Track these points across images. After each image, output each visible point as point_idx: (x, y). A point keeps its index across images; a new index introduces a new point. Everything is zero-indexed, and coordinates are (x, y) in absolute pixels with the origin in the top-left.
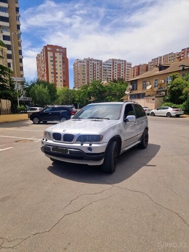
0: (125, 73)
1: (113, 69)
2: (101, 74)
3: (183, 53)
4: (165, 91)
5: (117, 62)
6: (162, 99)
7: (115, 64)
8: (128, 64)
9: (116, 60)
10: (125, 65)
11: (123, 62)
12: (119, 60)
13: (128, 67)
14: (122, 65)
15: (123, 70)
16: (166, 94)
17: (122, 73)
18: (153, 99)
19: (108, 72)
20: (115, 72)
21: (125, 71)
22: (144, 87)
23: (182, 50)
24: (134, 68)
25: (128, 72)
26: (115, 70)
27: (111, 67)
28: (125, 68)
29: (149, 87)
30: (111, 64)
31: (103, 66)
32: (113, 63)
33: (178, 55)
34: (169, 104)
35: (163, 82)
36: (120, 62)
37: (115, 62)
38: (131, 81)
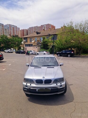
0: (17, 32)
1: (10, 30)
2: (3, 31)
3: (41, 27)
4: (41, 44)
5: (12, 26)
6: (40, 47)
7: (11, 27)
8: (18, 28)
9: (11, 25)
10: (16, 29)
11: (15, 27)
12: (13, 25)
13: (18, 29)
14: (15, 28)
15: (16, 31)
16: (41, 45)
17: (15, 32)
18: (37, 47)
19: (7, 31)
20: (11, 31)
21: (17, 31)
22: (31, 41)
23: (41, 26)
24: (21, 30)
25: (18, 32)
26: (11, 30)
27: (9, 28)
28: (17, 30)
29: (33, 41)
30: (9, 27)
31: (4, 27)
32: (10, 26)
33: (40, 27)
34: (43, 49)
35: (39, 40)
36: (13, 26)
37: (11, 26)
38: (24, 38)
